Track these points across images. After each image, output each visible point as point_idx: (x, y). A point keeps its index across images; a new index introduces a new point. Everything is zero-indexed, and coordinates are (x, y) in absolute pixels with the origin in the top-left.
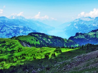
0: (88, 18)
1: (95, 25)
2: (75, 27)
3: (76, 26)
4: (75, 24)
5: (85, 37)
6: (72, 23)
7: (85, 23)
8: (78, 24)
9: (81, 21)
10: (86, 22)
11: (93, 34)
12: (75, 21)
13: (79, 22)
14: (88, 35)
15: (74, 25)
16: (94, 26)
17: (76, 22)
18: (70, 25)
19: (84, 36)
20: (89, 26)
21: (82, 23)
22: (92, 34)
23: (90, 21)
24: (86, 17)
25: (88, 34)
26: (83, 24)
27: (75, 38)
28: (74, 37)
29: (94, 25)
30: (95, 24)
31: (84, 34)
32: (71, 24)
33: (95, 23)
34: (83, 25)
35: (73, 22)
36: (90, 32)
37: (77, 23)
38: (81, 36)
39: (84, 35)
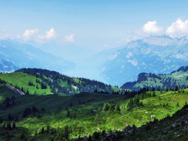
0: (163, 38)
1: (182, 56)
2: (129, 61)
3: (131, 58)
4: (130, 54)
5: (164, 83)
6: (123, 52)
7: (156, 53)
8: (137, 54)
9: (146, 45)
10: (160, 48)
11: (184, 76)
12: (129, 47)
13: (139, 49)
14: (171, 79)
15: (127, 57)
16: (179, 60)
17: (132, 50)
18: (116, 56)
19: (161, 82)
20: (167, 58)
21: (148, 52)
22: (181, 76)
23: (168, 47)
24: (159, 37)
25: (170, 76)
26: (152, 53)
27: (137, 85)
28: (135, 83)
29: (178, 56)
30: (182, 54)
31: (161, 76)
32: (119, 53)
33: (183, 52)
34: (150, 56)
35: (125, 49)
36: (174, 72)
37: (134, 50)
38: (153, 82)
39: (160, 78)
